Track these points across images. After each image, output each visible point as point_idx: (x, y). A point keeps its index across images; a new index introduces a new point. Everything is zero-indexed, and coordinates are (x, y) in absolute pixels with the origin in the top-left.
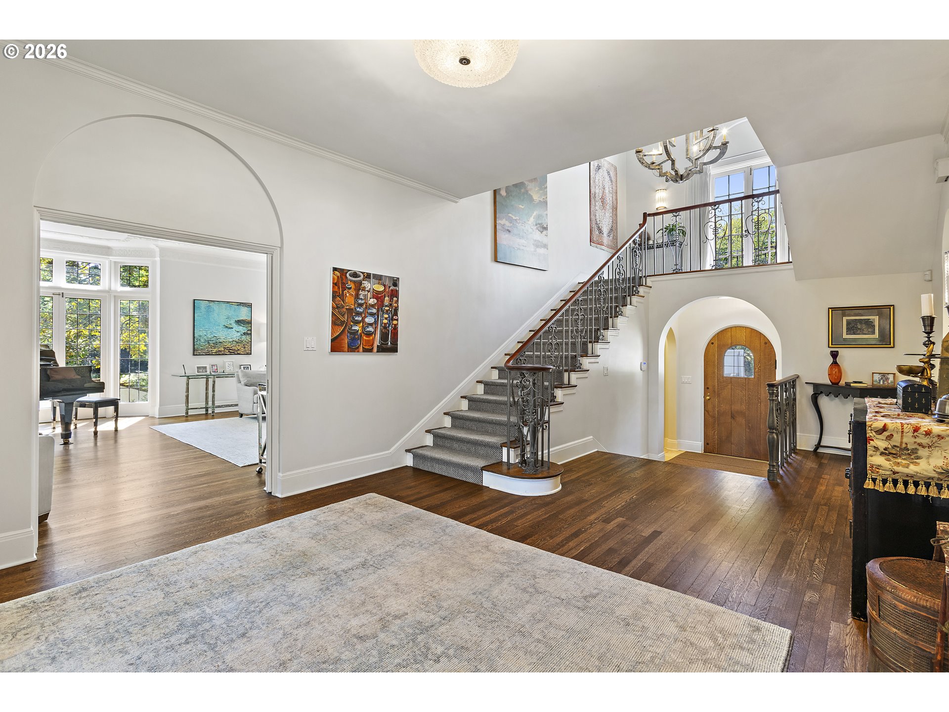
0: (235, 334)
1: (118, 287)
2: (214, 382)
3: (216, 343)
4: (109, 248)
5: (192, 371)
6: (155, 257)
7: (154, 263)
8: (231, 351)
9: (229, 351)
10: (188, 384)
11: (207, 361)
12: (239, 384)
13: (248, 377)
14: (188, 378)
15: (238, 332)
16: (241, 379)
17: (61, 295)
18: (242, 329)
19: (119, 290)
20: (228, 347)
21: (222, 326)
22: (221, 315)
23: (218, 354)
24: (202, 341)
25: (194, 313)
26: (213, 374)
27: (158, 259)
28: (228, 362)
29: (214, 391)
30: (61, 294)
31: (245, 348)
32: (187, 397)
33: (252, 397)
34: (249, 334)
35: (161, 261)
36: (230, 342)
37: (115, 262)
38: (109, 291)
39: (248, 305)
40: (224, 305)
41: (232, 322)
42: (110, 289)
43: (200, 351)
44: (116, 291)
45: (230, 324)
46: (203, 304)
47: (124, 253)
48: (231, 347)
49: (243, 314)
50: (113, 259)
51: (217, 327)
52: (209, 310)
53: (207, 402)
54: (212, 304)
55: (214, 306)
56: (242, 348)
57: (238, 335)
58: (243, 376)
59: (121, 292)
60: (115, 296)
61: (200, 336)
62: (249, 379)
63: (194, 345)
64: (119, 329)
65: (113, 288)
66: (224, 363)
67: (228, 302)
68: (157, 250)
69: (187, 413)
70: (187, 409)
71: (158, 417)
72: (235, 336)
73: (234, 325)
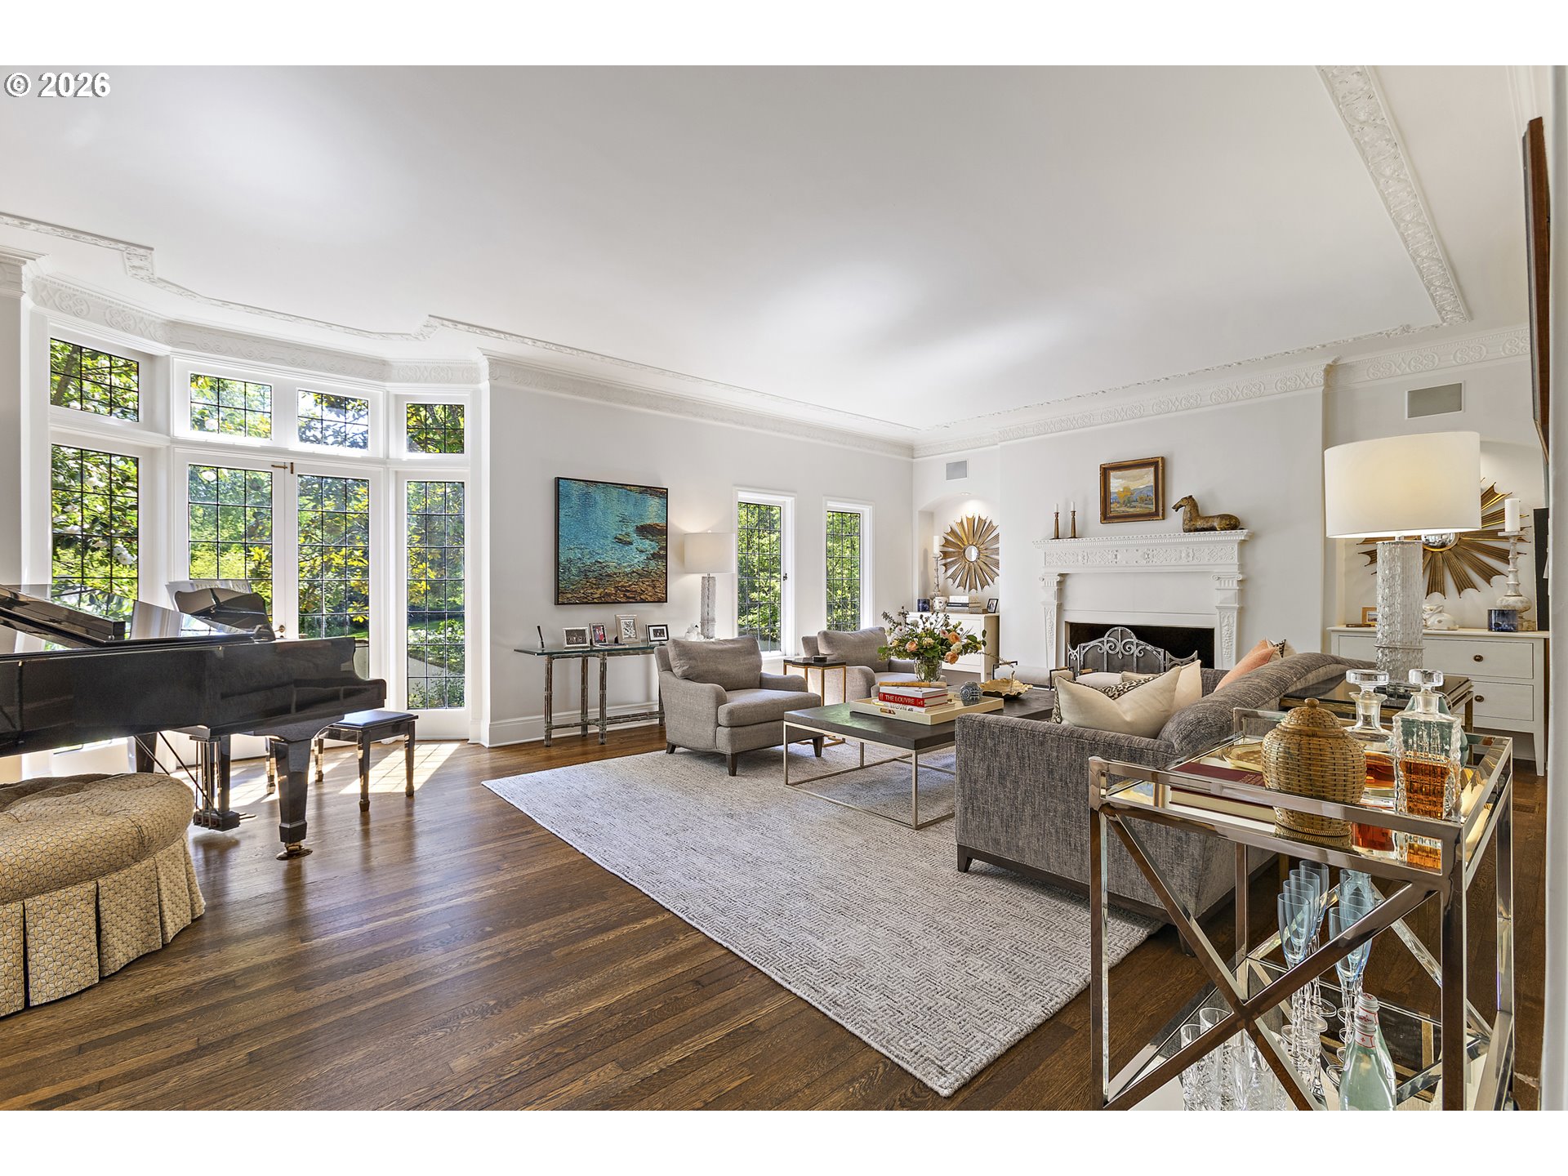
0: (636, 556)
1: (400, 450)
2: (604, 665)
3: (600, 578)
4: (384, 363)
5: (555, 638)
6: (478, 382)
7: (477, 395)
8: (628, 594)
9: (625, 595)
10: (549, 671)
11: (584, 618)
12: (667, 675)
13: (690, 659)
14: (551, 656)
15: (642, 551)
16: (673, 664)
17: (289, 469)
18: (649, 545)
19: (405, 459)
20: (622, 586)
21: (610, 539)
22: (609, 516)
23: (605, 601)
24: (574, 571)
25: (559, 509)
26: (598, 646)
27: (485, 385)
28: (626, 619)
29: (603, 687)
30: (289, 466)
31: (654, 587)
32: (549, 699)
33: (713, 711)
34: (661, 556)
35: (492, 387)
36: (627, 575)
37: (397, 396)
38: (385, 461)
39: (661, 493)
40: (615, 492)
41: (631, 529)
42: (388, 458)
43: (570, 596)
44: (399, 462)
45: (627, 534)
46: (575, 490)
47: (418, 373)
48: (630, 586)
49: (651, 512)
50: (396, 388)
51: (602, 541)
52: (586, 501)
53: (584, 712)
54: (592, 489)
55: (598, 495)
56: (650, 589)
57: (641, 559)
58: (678, 655)
59: (410, 462)
60: (396, 472)
61: (570, 561)
62: (693, 663)
63: (557, 581)
64: (406, 545)
65: (393, 455)
66: (618, 621)
67: (623, 486)
68: (484, 365)
69: (548, 737)
70: (550, 728)
71: (487, 745)
72: (636, 560)
73: (634, 537)
